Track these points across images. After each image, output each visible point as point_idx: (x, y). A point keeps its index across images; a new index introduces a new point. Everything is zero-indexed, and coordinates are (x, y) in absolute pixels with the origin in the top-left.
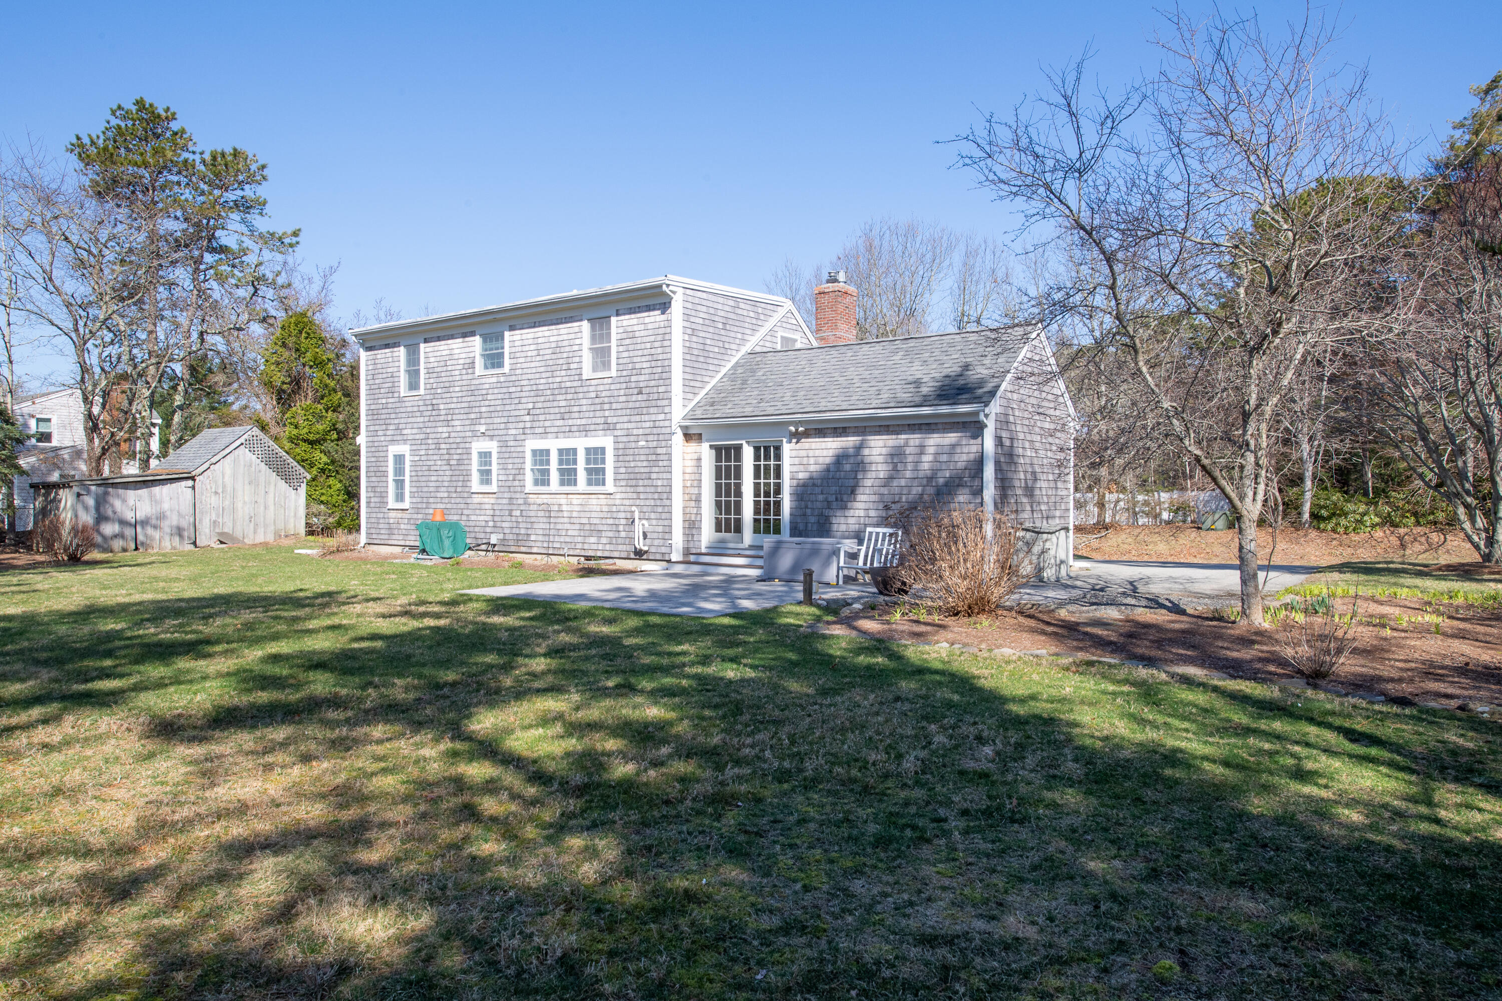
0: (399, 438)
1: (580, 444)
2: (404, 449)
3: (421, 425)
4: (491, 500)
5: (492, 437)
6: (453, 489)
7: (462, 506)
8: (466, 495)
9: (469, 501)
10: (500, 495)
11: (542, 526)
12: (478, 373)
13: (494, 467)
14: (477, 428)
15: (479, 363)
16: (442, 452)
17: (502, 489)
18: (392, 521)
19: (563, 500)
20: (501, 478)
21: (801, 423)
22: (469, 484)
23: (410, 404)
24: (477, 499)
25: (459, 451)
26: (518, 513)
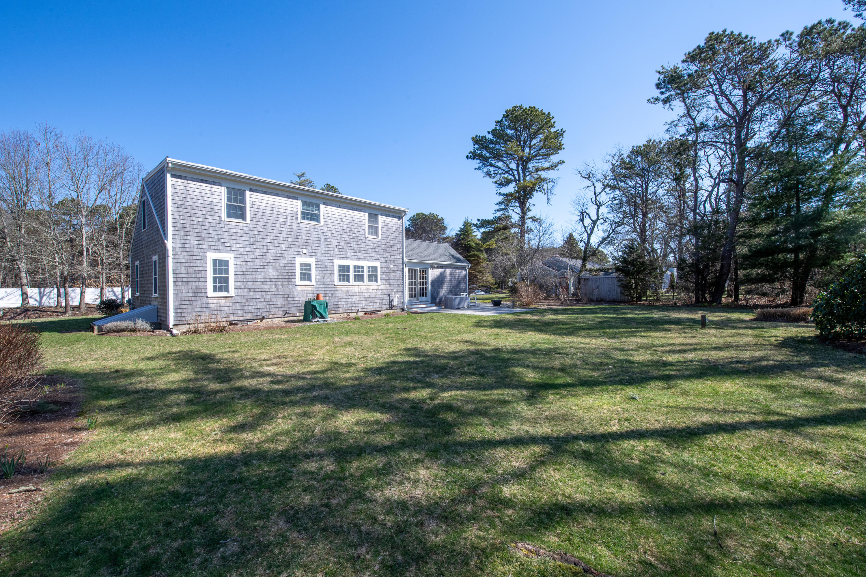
0: (221, 248)
1: (366, 264)
2: (229, 257)
3: (248, 243)
4: (310, 288)
5: (311, 256)
6: (280, 283)
7: (288, 293)
8: (291, 286)
9: (294, 290)
10: (317, 286)
11: (344, 300)
12: (299, 221)
13: (313, 272)
14: (301, 250)
15: (300, 216)
16: (268, 261)
17: (319, 283)
18: (212, 305)
19: (356, 288)
20: (318, 277)
21: (436, 264)
22: (293, 280)
23: (234, 227)
24: (299, 288)
25: (284, 262)
26: (330, 295)
